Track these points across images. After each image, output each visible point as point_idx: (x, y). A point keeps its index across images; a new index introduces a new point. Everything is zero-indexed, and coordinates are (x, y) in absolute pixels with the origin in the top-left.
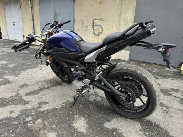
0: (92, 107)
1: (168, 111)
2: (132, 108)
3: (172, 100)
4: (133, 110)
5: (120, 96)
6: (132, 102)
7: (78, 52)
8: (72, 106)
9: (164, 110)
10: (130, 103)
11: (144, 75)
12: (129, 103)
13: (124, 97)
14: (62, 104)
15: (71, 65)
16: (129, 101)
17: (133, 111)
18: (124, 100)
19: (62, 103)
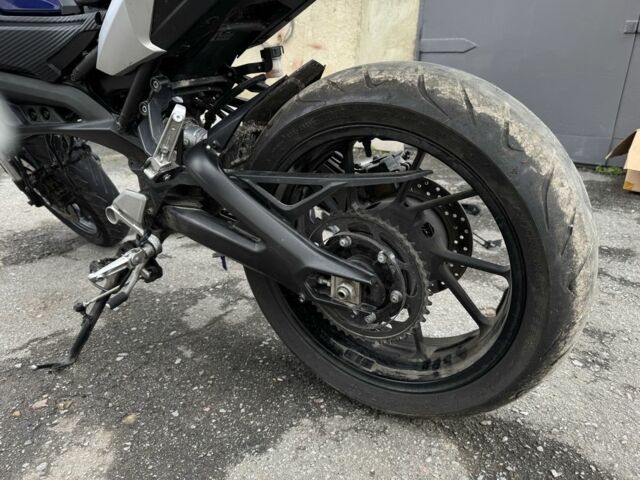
0: (184, 359)
1: (605, 354)
2: (410, 352)
3: (613, 295)
4: (415, 366)
5: (327, 276)
6: (403, 316)
7: (58, 13)
8: (65, 360)
9: (585, 353)
10: (394, 323)
11: (489, 111)
12: (387, 320)
13: (348, 280)
14: (14, 351)
15: (43, 111)
16: (387, 309)
17: (413, 375)
18: (354, 305)
19: (18, 345)
